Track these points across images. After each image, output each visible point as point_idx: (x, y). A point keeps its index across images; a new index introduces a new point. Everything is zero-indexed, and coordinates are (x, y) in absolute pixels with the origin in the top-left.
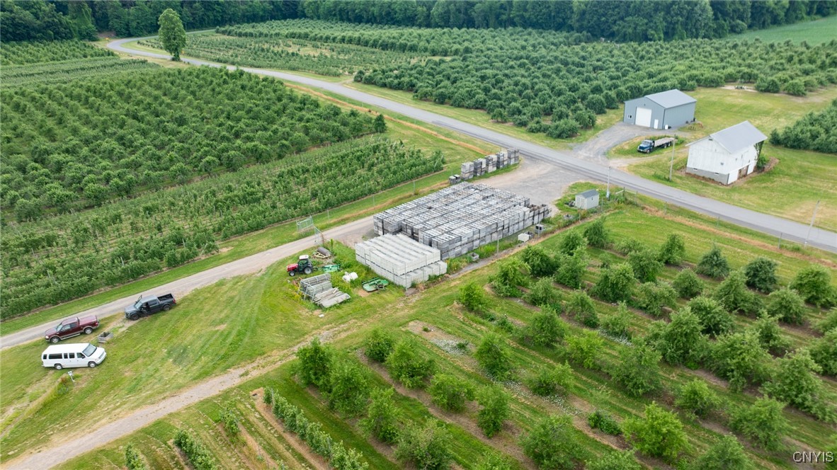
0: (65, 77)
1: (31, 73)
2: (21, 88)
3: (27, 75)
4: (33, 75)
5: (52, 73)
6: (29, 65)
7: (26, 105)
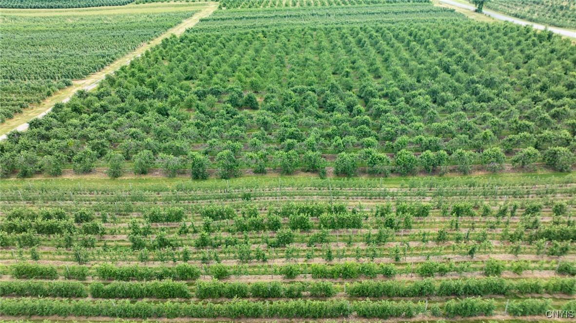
0: (394, 18)
1: (373, 12)
2: (365, 25)
3: (370, 14)
4: (373, 14)
5: (385, 13)
6: (373, 5)
7: (365, 42)
